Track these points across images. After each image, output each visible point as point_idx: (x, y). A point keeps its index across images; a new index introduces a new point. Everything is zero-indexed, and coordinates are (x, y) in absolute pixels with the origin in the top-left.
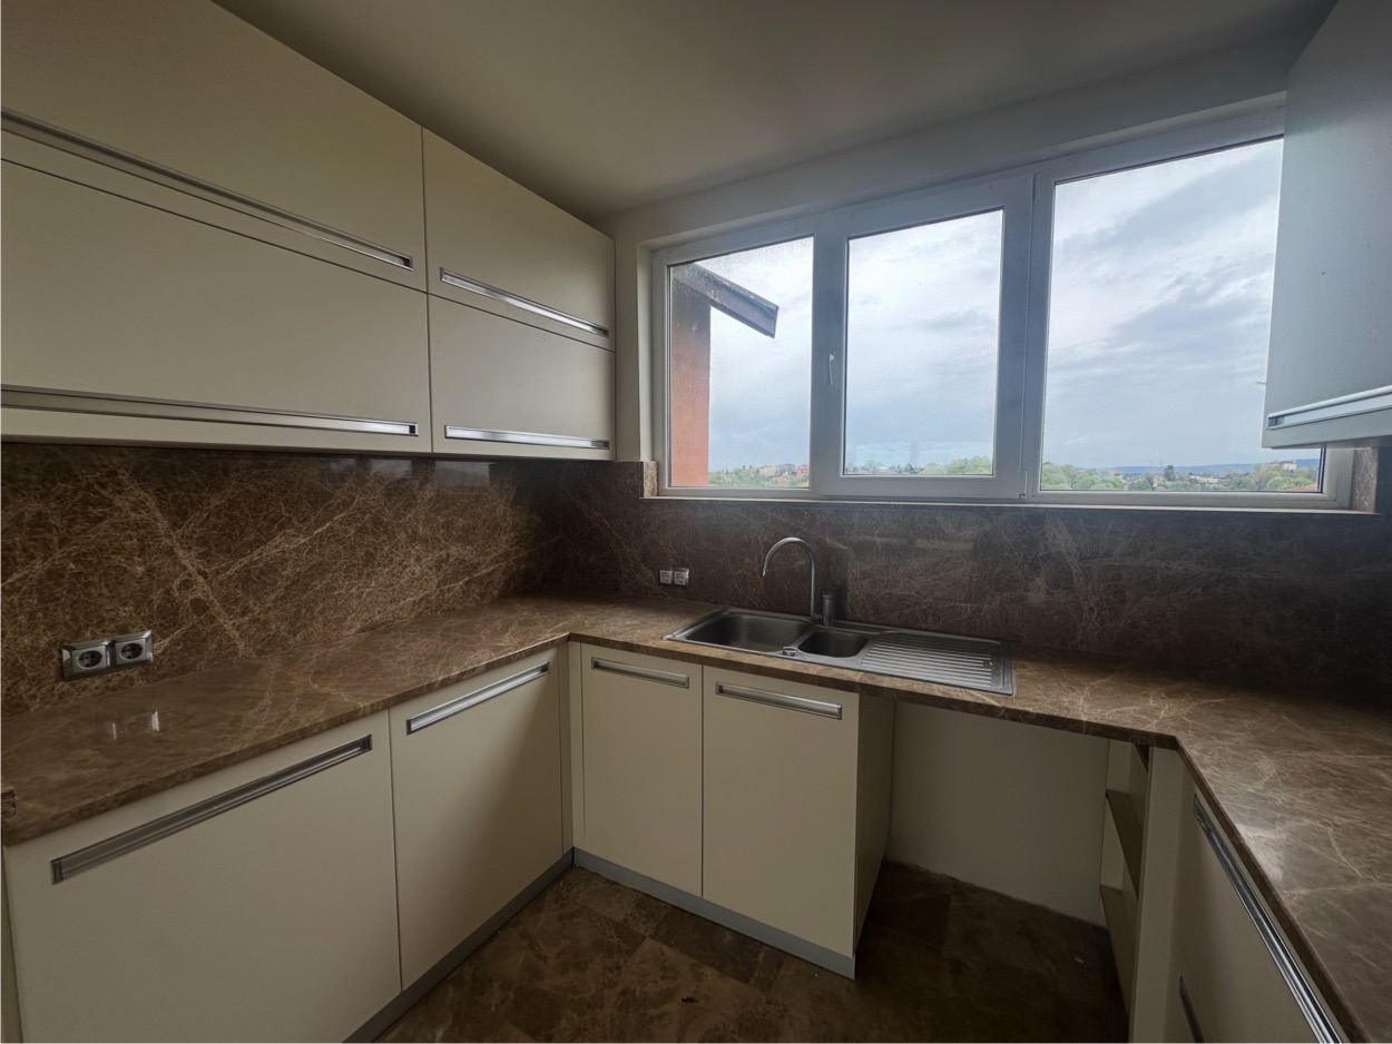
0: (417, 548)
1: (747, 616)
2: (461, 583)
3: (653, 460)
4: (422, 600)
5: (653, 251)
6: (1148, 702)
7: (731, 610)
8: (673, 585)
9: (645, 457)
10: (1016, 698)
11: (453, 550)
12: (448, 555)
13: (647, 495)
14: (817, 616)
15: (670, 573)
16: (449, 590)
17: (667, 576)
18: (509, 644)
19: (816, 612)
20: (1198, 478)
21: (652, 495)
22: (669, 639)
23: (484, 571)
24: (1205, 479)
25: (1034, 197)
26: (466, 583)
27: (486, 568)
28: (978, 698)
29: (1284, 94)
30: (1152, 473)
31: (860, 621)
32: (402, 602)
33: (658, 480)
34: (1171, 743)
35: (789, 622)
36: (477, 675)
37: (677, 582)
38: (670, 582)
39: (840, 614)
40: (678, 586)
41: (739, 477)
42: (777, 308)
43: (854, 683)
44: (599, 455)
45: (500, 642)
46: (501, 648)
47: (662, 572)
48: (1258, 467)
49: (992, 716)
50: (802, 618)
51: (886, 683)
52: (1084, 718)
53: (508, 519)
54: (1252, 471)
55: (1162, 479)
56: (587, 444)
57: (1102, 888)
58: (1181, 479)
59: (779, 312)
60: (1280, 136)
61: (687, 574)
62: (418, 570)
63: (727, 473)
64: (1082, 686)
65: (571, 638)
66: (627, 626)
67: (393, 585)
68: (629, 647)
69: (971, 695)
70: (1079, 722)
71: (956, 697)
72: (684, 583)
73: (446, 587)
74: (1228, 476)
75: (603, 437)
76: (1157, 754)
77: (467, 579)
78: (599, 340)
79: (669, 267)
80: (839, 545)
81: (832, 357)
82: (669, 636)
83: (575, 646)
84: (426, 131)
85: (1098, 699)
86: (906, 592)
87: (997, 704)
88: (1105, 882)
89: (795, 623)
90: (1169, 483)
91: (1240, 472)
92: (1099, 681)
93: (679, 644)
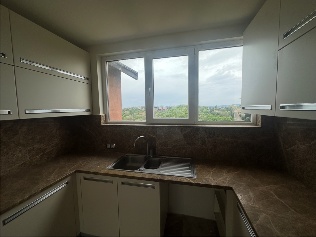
0: (20, 148)
1: (131, 156)
2: (39, 156)
3: (104, 114)
4: (23, 164)
5: (102, 57)
6: (224, 175)
7: (126, 155)
8: (111, 148)
9: (101, 113)
10: (197, 179)
11: (36, 146)
12: (34, 148)
13: (102, 124)
14: (149, 155)
15: (110, 145)
16: (34, 159)
17: (109, 146)
18: (53, 178)
19: (148, 154)
20: (221, 108)
21: (104, 123)
22: (107, 169)
23: (49, 150)
24: (222, 108)
25: (194, 53)
26: (41, 155)
27: (50, 149)
28: (188, 181)
29: (242, 37)
30: (213, 107)
31: (159, 155)
32: (13, 167)
33: (106, 119)
34: (231, 189)
35: (142, 157)
36: (37, 194)
37: (112, 147)
38: (110, 147)
39: (154, 154)
40: (112, 148)
41: (133, 109)
42: (138, 73)
43: (158, 179)
44: (87, 113)
45: (49, 178)
46: (49, 181)
47: (107, 145)
48: (230, 106)
49: (192, 185)
50: (145, 155)
51: (166, 178)
52: (212, 184)
53: (57, 133)
54: (229, 106)
55: (215, 108)
56: (84, 110)
57: (215, 213)
58: (218, 108)
59: (138, 74)
60: (242, 46)
61: (114, 145)
62: (20, 155)
63: (130, 108)
64: (210, 172)
65: (76, 171)
66: (95, 164)
67: (9, 162)
68: (94, 173)
69: (187, 180)
70: (212, 185)
71: (183, 181)
72: (114, 148)
73: (33, 158)
74: (225, 107)
75: (88, 108)
76: (228, 191)
77: (42, 154)
78: (86, 81)
79: (106, 62)
80: (153, 136)
81: (150, 89)
82: (107, 168)
83: (78, 174)
84: (11, 11)
85: (214, 176)
86: (170, 147)
87: (193, 182)
88: (215, 211)
89: (144, 157)
90: (216, 109)
91: (227, 106)
92: (214, 169)
93: (110, 171)
